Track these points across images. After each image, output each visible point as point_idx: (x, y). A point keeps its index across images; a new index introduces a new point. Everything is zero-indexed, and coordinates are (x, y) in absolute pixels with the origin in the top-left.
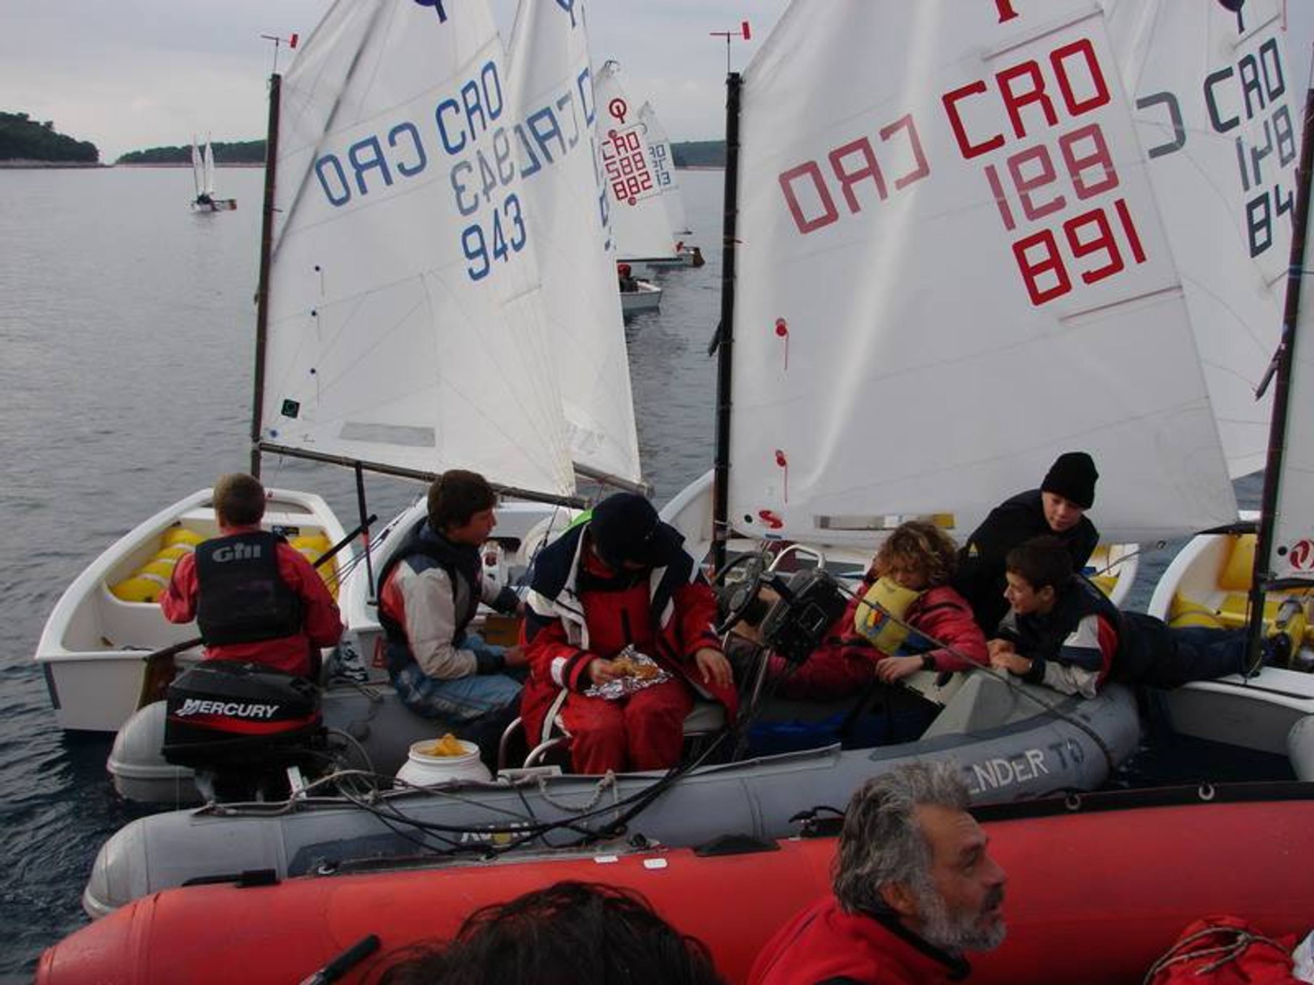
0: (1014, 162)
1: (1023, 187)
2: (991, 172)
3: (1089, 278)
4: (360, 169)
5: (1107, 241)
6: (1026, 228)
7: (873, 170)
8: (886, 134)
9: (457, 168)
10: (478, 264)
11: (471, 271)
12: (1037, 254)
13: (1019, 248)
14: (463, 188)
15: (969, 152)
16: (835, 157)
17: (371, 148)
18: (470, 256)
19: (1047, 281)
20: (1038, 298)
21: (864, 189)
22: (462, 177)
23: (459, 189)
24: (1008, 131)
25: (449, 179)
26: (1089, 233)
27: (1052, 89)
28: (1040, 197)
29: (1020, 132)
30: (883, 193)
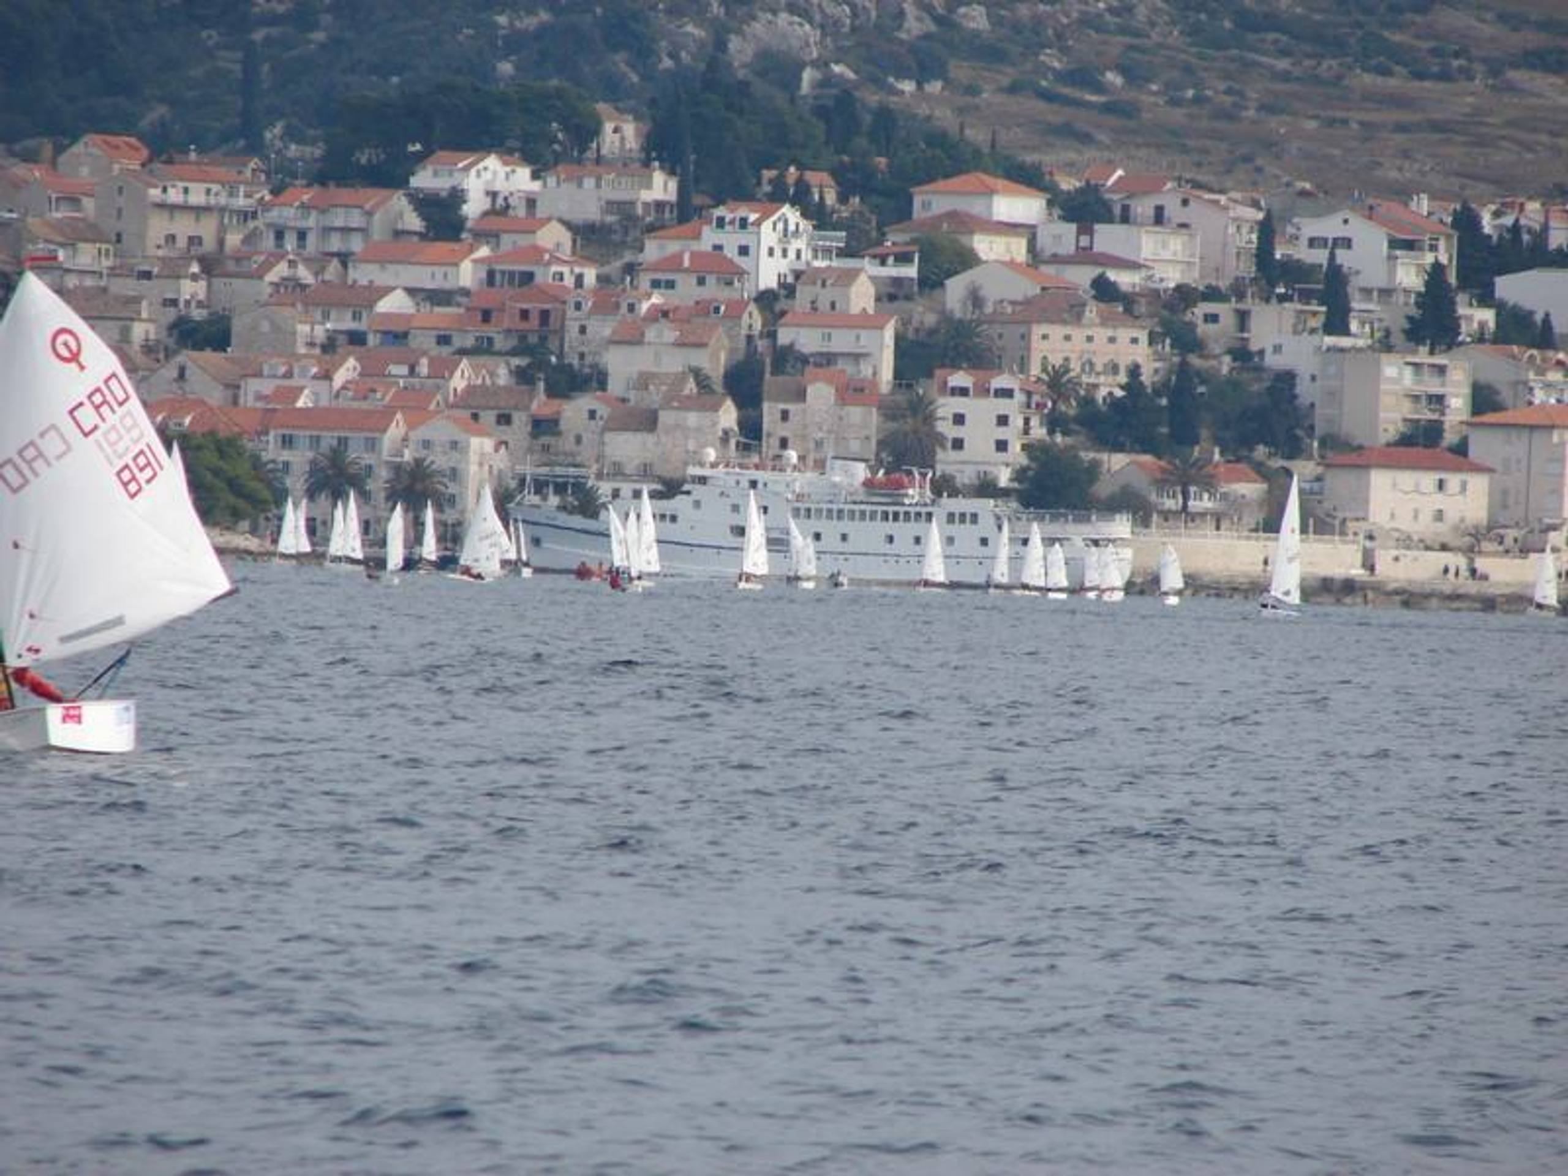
0: (105, 435)
1: (112, 444)
2: (97, 442)
3: (149, 481)
5: (149, 464)
6: (120, 464)
7: (40, 454)
8: (42, 435)
12: (126, 476)
13: (119, 474)
15: (86, 435)
16: (20, 453)
19: (133, 487)
20: (133, 496)
21: (39, 465)
24: (98, 420)
26: (142, 461)
27: (109, 398)
28: (121, 447)
29: (103, 420)
30: (49, 464)
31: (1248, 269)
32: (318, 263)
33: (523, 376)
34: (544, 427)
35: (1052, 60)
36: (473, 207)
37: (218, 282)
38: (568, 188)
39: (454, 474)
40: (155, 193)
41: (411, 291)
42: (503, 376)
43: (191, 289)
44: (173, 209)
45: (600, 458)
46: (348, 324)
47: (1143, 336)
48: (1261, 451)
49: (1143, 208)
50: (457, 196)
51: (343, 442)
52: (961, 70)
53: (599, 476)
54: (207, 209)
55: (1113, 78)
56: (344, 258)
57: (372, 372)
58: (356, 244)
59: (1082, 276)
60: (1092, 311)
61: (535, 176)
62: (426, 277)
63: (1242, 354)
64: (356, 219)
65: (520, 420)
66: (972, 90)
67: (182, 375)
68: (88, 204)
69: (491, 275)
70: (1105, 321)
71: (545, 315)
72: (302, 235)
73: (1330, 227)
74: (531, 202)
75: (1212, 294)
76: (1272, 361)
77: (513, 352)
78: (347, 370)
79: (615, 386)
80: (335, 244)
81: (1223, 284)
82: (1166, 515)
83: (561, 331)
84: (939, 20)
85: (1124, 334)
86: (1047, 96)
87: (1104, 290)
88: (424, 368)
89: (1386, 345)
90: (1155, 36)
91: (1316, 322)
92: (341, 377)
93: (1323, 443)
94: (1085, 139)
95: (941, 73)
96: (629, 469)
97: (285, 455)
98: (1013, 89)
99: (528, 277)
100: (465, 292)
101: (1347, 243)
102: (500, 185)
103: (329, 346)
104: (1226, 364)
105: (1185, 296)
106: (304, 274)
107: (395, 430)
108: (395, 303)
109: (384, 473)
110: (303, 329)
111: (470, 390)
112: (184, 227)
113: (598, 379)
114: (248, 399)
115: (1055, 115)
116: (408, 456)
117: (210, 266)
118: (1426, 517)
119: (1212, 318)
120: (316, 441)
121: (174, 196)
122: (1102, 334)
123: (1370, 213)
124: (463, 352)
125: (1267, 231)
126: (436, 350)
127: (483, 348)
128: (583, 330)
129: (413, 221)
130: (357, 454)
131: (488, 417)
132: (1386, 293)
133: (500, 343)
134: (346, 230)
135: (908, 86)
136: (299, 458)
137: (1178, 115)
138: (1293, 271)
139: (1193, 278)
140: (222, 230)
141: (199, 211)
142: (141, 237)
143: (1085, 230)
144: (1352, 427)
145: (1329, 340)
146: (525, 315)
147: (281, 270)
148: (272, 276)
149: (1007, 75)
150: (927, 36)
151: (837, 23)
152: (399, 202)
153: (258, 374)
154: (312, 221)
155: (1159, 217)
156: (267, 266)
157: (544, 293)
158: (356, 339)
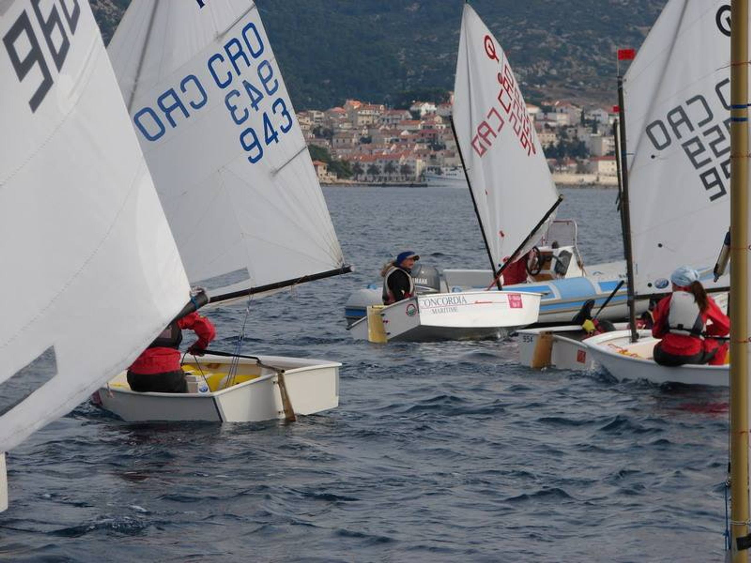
4: (168, 111)
9: (229, 96)
10: (255, 152)
11: (250, 158)
14: (235, 108)
17: (171, 96)
18: (248, 149)
22: (233, 101)
23: (233, 109)
25: (225, 105)
31: (579, 121)
32: (390, 126)
33: (429, 147)
34: (433, 157)
35: (569, 80)
36: (423, 113)
37: (371, 130)
38: (442, 110)
39: (414, 167)
40: (359, 112)
41: (409, 131)
42: (425, 147)
43: (365, 132)
44: (363, 116)
45: (443, 163)
46: (395, 138)
47: (554, 135)
48: (578, 158)
49: (558, 109)
50: (419, 112)
51: (392, 162)
52: (549, 82)
53: (443, 167)
54: (370, 115)
55: (581, 83)
56: (396, 124)
57: (399, 147)
58: (399, 122)
59: (543, 123)
60: (544, 131)
61: (436, 106)
62: (412, 128)
63: (575, 138)
64: (399, 117)
65: (428, 155)
66: (551, 86)
67: (361, 149)
68: (347, 115)
69: (424, 127)
70: (547, 132)
71: (434, 135)
72: (388, 120)
73: (597, 112)
74: (435, 112)
75: (571, 126)
76: (581, 140)
77: (428, 142)
78: (394, 147)
79: (448, 148)
80: (395, 122)
81: (574, 124)
82: (558, 171)
83: (437, 138)
84: (546, 72)
85: (551, 135)
86: (567, 87)
87: (547, 126)
88: (409, 146)
89: (604, 135)
90: (591, 74)
91: (590, 131)
92: (392, 148)
93: (591, 156)
94: (574, 96)
95: (545, 83)
96: (449, 165)
97: (380, 164)
98: (561, 86)
99: (431, 127)
100: (419, 130)
101: (599, 115)
102: (428, 109)
103: (391, 142)
104: (571, 140)
105: (565, 127)
106: (388, 128)
107: (402, 158)
108: (405, 133)
109: (400, 167)
110: (386, 139)
111: (418, 150)
112: (365, 119)
113: (444, 147)
114: (374, 154)
115: (568, 91)
116: (404, 164)
117: (369, 127)
118: (610, 170)
119: (570, 131)
120: (386, 161)
121: (363, 113)
122: (546, 135)
123: (604, 109)
124: (418, 142)
125: (583, 114)
126: (412, 142)
127: (422, 142)
128: (442, 137)
129: (410, 117)
130: (394, 164)
131: (422, 156)
132: (606, 125)
133: (426, 140)
134: (397, 119)
135: (538, 86)
136: (383, 165)
137: (594, 90)
138: (588, 121)
139: (568, 124)
140: (373, 120)
141: (368, 116)
142: (357, 121)
143: (546, 114)
144: (596, 152)
145: (592, 135)
146: (430, 135)
147: (382, 127)
148: (381, 128)
149: (559, 83)
150: (543, 76)
151: (524, 74)
152: (407, 113)
153: (376, 148)
154: (390, 117)
155: (562, 111)
156: (380, 126)
157: (434, 130)
158: (397, 140)
